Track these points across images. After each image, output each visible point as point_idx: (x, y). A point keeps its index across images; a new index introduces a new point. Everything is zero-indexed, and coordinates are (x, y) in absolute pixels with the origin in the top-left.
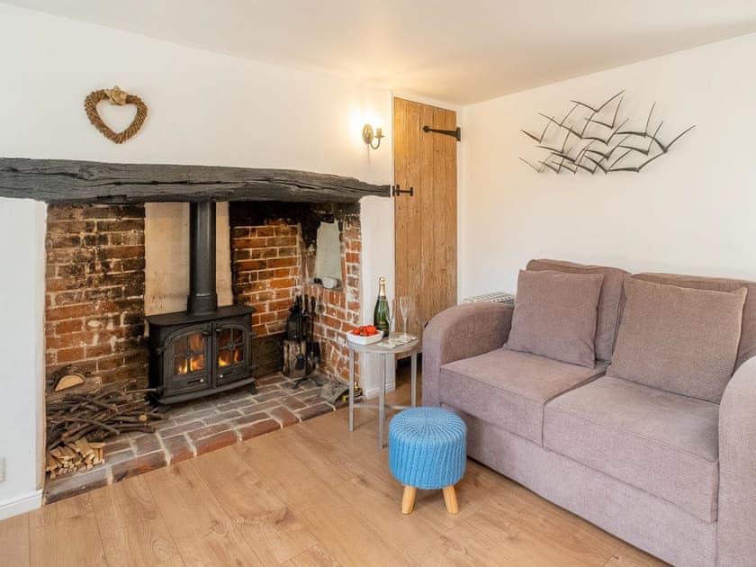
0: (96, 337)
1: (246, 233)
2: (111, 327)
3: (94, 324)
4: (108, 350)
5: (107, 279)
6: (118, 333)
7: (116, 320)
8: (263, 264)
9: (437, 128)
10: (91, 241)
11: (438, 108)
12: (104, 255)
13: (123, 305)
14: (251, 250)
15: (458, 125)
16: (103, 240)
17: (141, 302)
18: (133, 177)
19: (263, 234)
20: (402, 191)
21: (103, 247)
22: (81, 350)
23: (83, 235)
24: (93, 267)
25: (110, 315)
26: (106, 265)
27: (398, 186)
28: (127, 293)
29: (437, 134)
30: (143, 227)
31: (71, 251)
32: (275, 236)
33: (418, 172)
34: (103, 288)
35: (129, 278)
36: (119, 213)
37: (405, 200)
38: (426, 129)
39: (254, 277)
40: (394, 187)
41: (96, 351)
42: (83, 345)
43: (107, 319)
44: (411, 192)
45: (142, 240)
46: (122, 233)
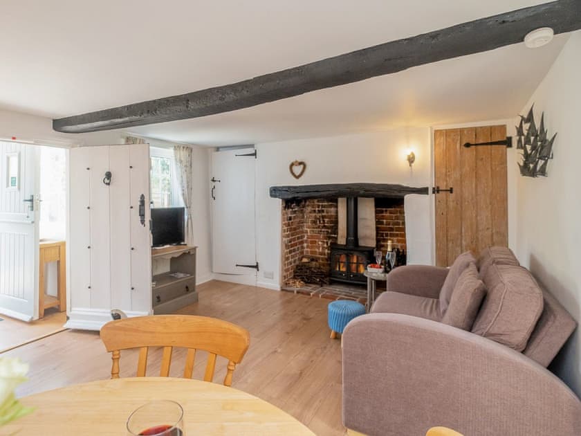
0: (321, 248)
1: (382, 212)
2: (325, 245)
3: (320, 243)
4: (325, 254)
5: (324, 227)
6: (328, 248)
7: (327, 243)
8: (392, 229)
9: (481, 141)
10: (319, 211)
11: (481, 127)
12: (323, 217)
13: (330, 238)
14: (385, 221)
15: (508, 135)
16: (323, 211)
17: (336, 238)
18: (303, 190)
19: (391, 213)
20: (441, 190)
21: (323, 214)
22: (316, 252)
23: (317, 209)
24: (320, 221)
25: (325, 241)
26: (324, 221)
27: (438, 188)
28: (331, 234)
29: (480, 147)
30: (337, 207)
31: (314, 215)
32: (398, 215)
33: (458, 176)
34: (323, 230)
35: (331, 228)
36: (328, 201)
37: (445, 197)
38: (468, 145)
39: (387, 235)
40: (434, 188)
41: (321, 254)
42: (317, 250)
43: (324, 242)
44: (451, 190)
45: (337, 212)
46: (329, 209)
